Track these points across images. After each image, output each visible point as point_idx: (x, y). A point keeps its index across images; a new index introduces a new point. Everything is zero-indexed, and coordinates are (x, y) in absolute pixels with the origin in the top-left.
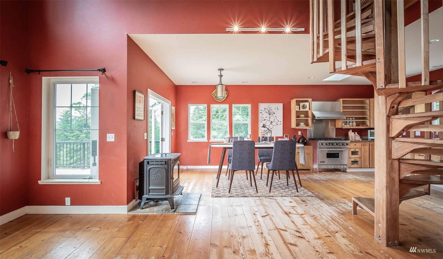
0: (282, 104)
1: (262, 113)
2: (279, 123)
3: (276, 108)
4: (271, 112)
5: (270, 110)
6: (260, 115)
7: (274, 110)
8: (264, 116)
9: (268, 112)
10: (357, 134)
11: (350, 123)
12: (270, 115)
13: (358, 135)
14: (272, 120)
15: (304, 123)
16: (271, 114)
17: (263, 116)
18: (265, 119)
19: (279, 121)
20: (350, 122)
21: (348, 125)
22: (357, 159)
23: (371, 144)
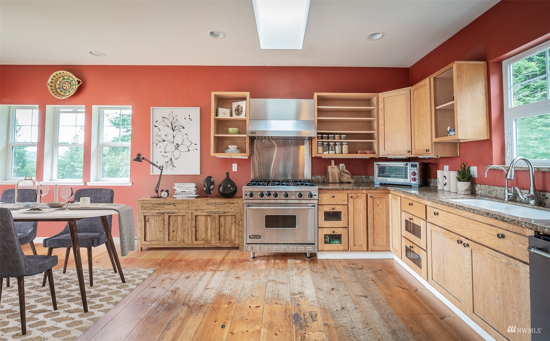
0: (199, 108)
1: (158, 127)
2: (192, 147)
3: (187, 118)
4: (176, 124)
5: (175, 120)
6: (154, 132)
7: (182, 122)
8: (162, 134)
9: (170, 126)
10: (346, 169)
11: (336, 147)
12: (173, 131)
13: (347, 171)
14: (178, 140)
15: (236, 146)
16: (176, 129)
17: (160, 133)
18: (165, 138)
19: (194, 144)
20: (335, 145)
21: (330, 152)
22: (338, 232)
23: (371, 194)
